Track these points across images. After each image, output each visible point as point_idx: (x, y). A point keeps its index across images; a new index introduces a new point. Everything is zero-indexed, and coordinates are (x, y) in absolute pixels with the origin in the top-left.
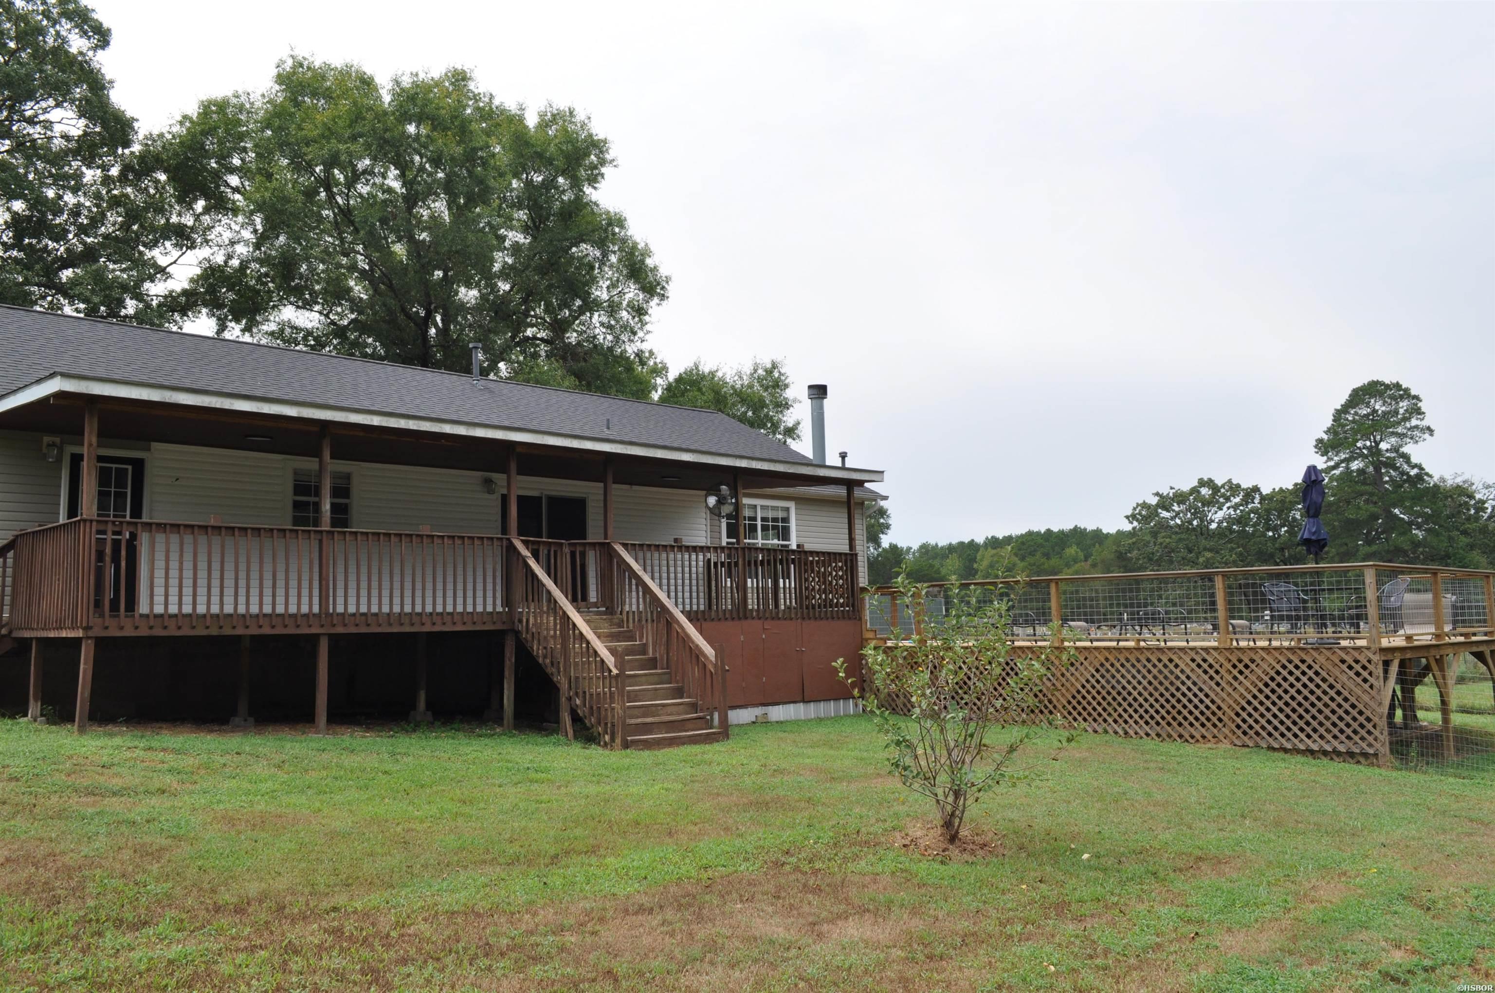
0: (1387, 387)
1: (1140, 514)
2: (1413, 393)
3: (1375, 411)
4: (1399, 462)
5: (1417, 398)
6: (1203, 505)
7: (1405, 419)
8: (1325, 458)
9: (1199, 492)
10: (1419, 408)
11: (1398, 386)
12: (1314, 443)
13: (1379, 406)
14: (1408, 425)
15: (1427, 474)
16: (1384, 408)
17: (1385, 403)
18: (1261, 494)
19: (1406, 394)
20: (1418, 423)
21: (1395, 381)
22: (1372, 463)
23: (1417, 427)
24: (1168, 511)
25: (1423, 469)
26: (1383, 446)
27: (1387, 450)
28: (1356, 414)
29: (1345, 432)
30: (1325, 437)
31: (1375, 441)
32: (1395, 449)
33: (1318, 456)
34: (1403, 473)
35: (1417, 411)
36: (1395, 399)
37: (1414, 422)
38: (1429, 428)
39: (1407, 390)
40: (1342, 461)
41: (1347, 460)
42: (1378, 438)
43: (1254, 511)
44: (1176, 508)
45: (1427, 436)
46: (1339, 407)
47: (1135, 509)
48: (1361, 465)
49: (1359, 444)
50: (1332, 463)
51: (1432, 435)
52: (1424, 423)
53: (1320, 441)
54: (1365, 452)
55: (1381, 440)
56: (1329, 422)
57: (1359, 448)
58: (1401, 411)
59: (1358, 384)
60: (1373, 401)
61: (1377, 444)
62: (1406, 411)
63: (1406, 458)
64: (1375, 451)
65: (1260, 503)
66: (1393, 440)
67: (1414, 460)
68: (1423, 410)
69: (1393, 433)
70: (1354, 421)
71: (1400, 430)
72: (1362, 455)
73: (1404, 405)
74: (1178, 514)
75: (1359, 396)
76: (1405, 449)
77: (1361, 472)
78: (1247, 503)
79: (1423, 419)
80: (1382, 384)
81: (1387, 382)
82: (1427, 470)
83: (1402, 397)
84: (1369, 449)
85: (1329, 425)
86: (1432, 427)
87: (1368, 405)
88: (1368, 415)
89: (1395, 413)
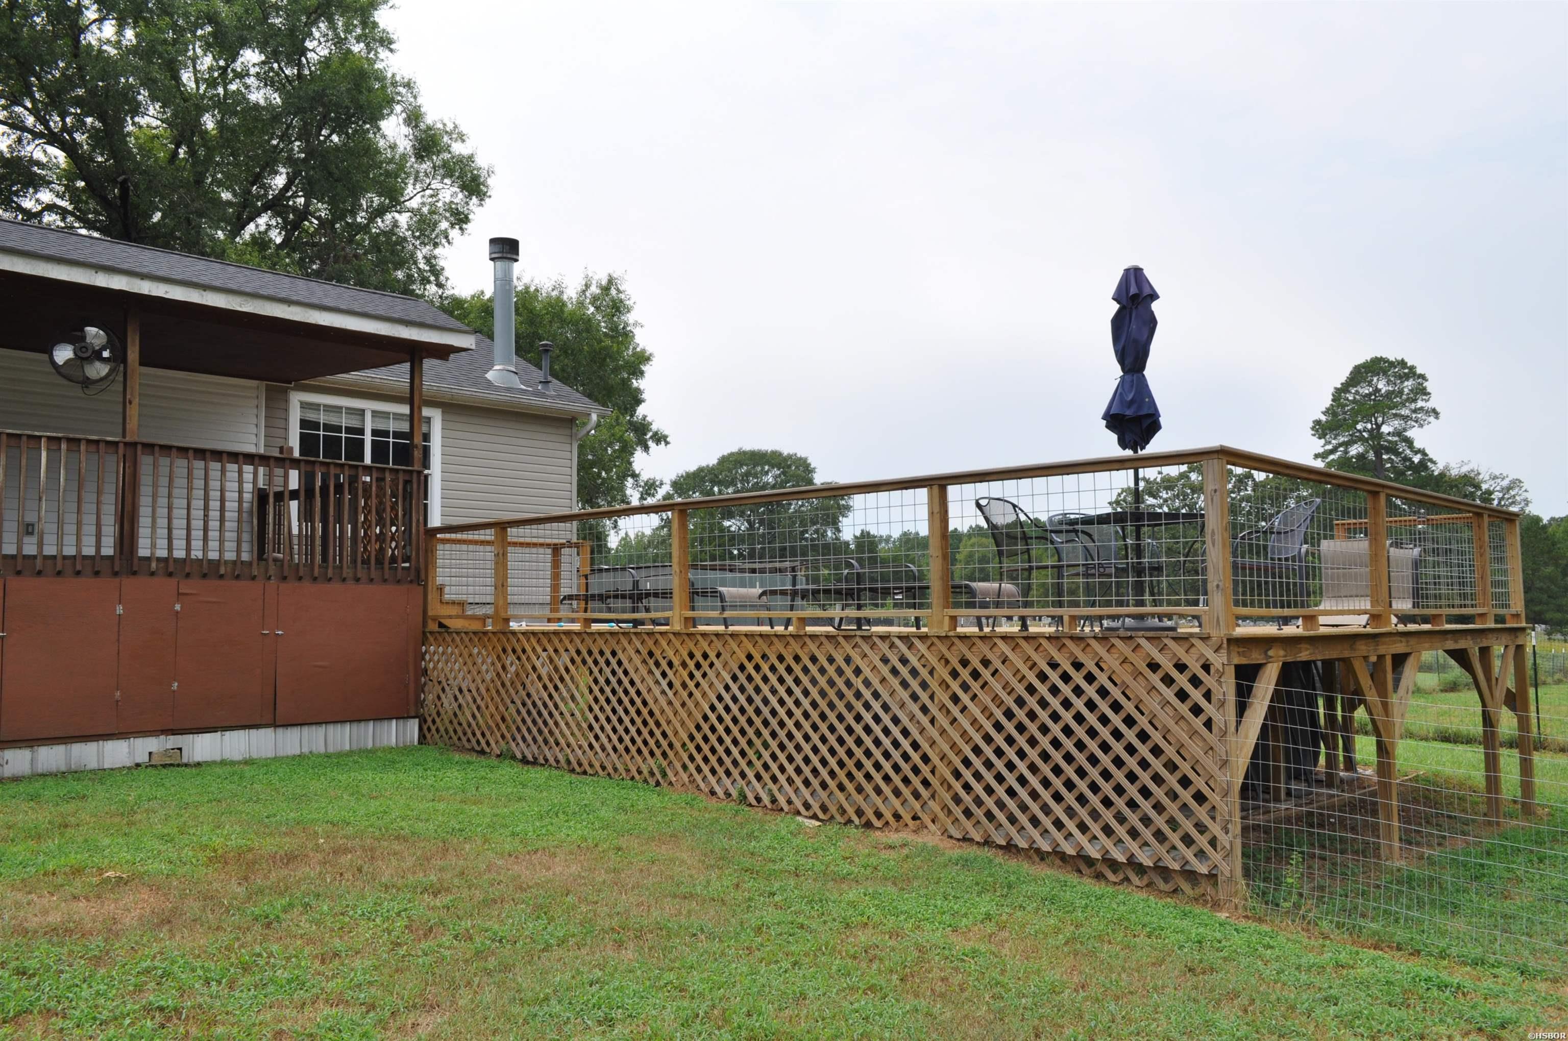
0: (1392, 364)
1: (1124, 500)
2: (1419, 371)
3: (1377, 390)
4: (1402, 447)
5: (1423, 377)
6: (1194, 491)
7: (1410, 400)
8: (1323, 441)
9: (1188, 478)
10: (1425, 389)
11: (1403, 363)
12: (1311, 425)
13: (1382, 385)
14: (1413, 406)
15: (1431, 461)
16: (1387, 388)
17: (1388, 383)
18: (1254, 480)
19: (1410, 374)
20: (1423, 404)
21: (1399, 358)
22: (1373, 448)
23: (1422, 409)
24: (1155, 497)
25: (1426, 455)
26: (1385, 429)
27: (1389, 434)
28: (1357, 393)
29: (1345, 413)
30: (1323, 418)
31: (1376, 424)
32: (1398, 433)
33: (1315, 439)
34: (1406, 459)
35: (1421, 391)
36: (1400, 377)
37: (1420, 404)
38: (1434, 411)
39: (1412, 368)
40: (1340, 445)
41: (1347, 444)
42: (1380, 420)
43: (1248, 499)
44: (1164, 495)
45: (1432, 419)
46: (1339, 386)
47: (1119, 495)
48: (1361, 449)
49: (1359, 427)
50: (1329, 447)
51: (1437, 418)
52: (1429, 405)
53: (1318, 422)
54: (1365, 435)
55: (1383, 423)
56: (1327, 402)
57: (1359, 431)
58: (1406, 391)
59: (1360, 360)
60: (1375, 379)
61: (1379, 427)
62: (1411, 390)
63: (1409, 442)
64: (1376, 434)
65: (1254, 490)
66: (1397, 423)
67: (1417, 445)
68: (1429, 390)
69: (1395, 415)
70: (1354, 401)
71: (1405, 412)
72: (1362, 439)
73: (1409, 384)
74: (1166, 500)
75: (1361, 374)
76: (1408, 434)
77: (1361, 457)
78: (1239, 490)
79: (1427, 401)
80: (1385, 360)
81: (1392, 359)
82: (1431, 456)
83: (1407, 377)
84: (1370, 431)
85: (1328, 406)
86: (1438, 410)
87: (1370, 384)
88: (1370, 394)
89: (1401, 392)
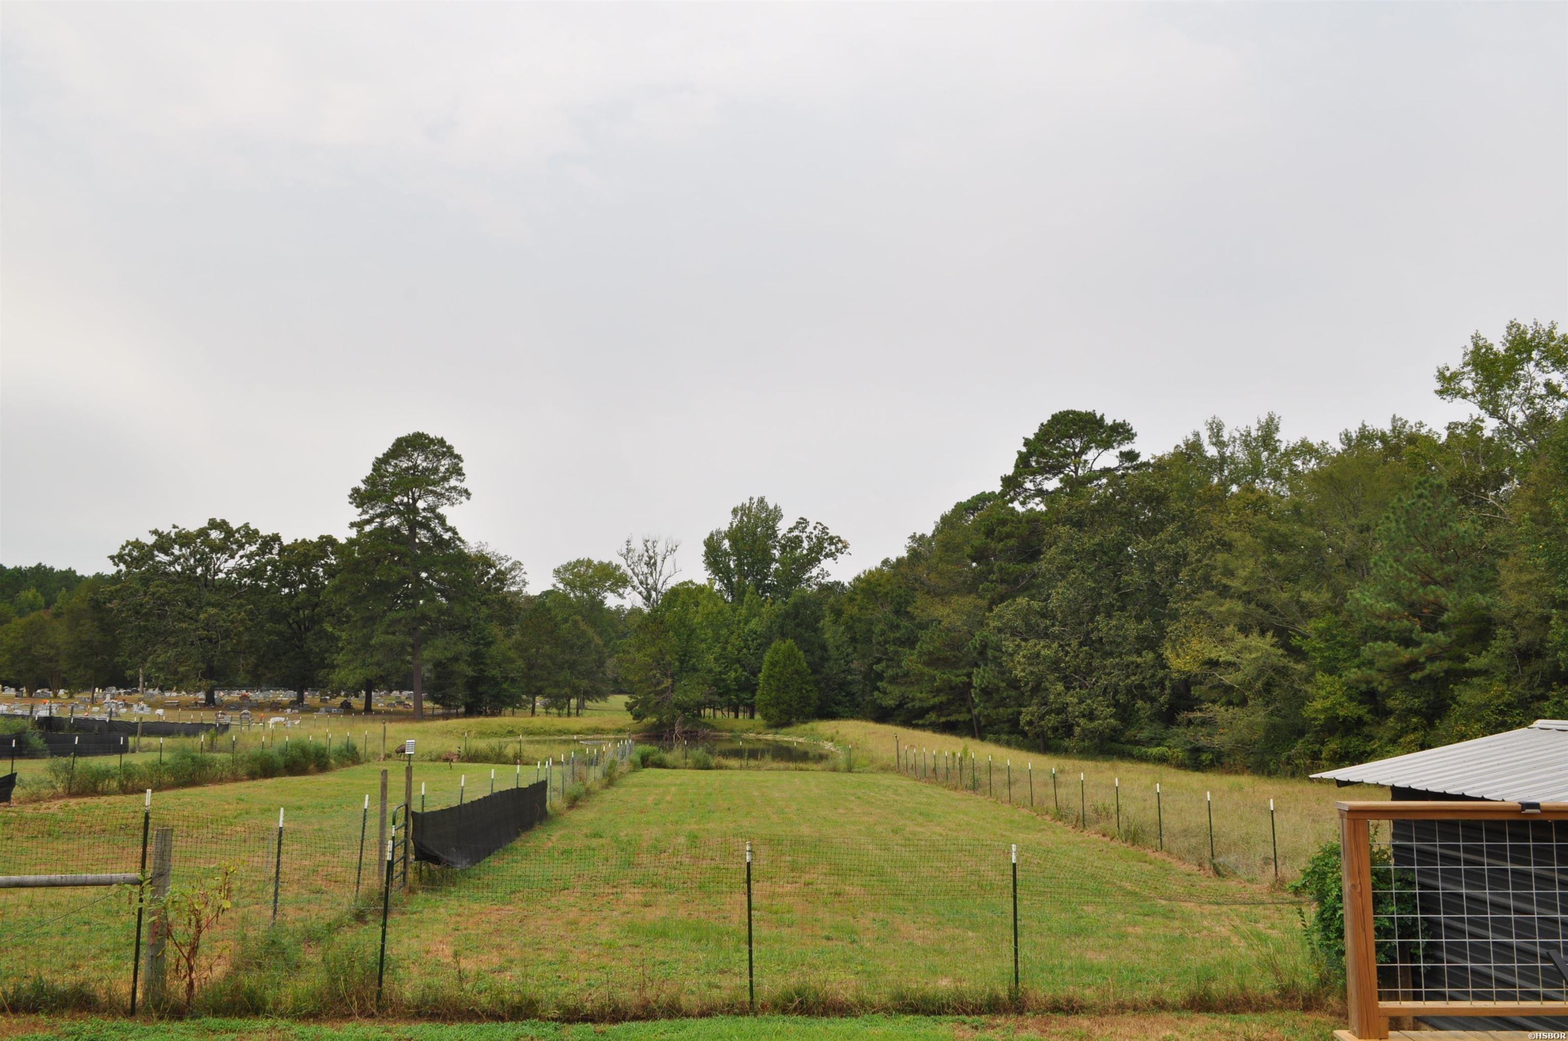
0: (432, 441)
1: (130, 555)
2: (456, 451)
3: (415, 467)
4: (434, 524)
5: (458, 457)
6: (213, 550)
7: (445, 479)
8: (360, 510)
9: (208, 535)
10: (461, 469)
11: (442, 442)
12: (350, 492)
13: (421, 461)
14: (447, 485)
15: (460, 539)
16: (425, 464)
17: (427, 458)
18: (281, 544)
19: (449, 452)
20: (457, 484)
21: (439, 437)
22: (408, 521)
23: (455, 488)
24: (167, 554)
25: (455, 533)
26: (421, 504)
27: (424, 510)
28: (396, 466)
29: (384, 484)
30: (363, 487)
31: (413, 498)
32: (432, 509)
33: (353, 507)
34: (435, 535)
35: (457, 471)
36: (437, 456)
37: (453, 482)
38: (466, 491)
39: (450, 448)
40: (378, 516)
41: (383, 515)
42: (417, 494)
43: (271, 562)
44: (176, 550)
45: (463, 499)
46: (381, 456)
47: (123, 548)
48: (396, 523)
49: (396, 500)
50: (366, 517)
51: (468, 499)
52: (463, 485)
53: (356, 491)
54: (401, 508)
55: (420, 497)
56: (368, 471)
57: (397, 504)
58: (442, 469)
59: (403, 434)
60: (416, 455)
61: (415, 501)
62: (447, 469)
63: (442, 519)
64: (412, 509)
65: (279, 554)
66: (431, 499)
67: (449, 523)
68: (464, 471)
69: (432, 492)
70: (393, 474)
71: (438, 489)
72: (398, 512)
73: (445, 463)
74: (178, 558)
75: (403, 446)
76: (440, 510)
77: (395, 530)
78: (264, 553)
79: (462, 481)
80: (426, 437)
81: (432, 436)
82: (460, 535)
83: (444, 455)
84: (407, 505)
85: (368, 474)
86: (469, 491)
87: (410, 458)
88: (408, 469)
89: (436, 470)
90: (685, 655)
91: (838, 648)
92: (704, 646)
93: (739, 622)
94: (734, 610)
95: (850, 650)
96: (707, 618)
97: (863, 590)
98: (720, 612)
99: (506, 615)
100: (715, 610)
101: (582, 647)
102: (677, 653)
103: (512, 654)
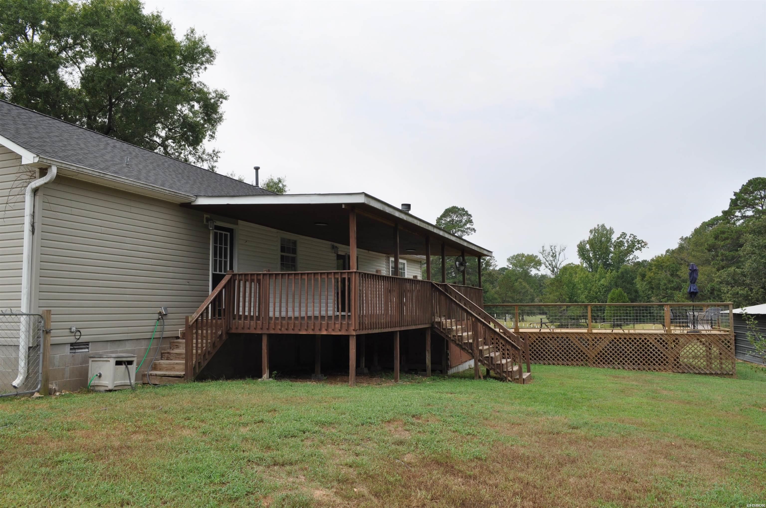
0: (459, 209)
2: (469, 213)
3: (453, 220)
5: (470, 215)
7: (465, 224)
10: (471, 220)
11: (463, 209)
13: (455, 218)
14: (466, 227)
16: (456, 219)
17: (457, 216)
19: (467, 214)
20: (470, 226)
21: (462, 207)
23: (469, 228)
28: (445, 220)
36: (461, 215)
37: (468, 226)
38: (474, 229)
39: (466, 212)
42: (454, 231)
45: (473, 232)
46: (439, 217)
51: (475, 232)
52: (473, 227)
58: (464, 221)
59: (448, 207)
60: (453, 215)
62: (466, 221)
66: (460, 233)
68: (473, 221)
69: (460, 230)
70: (444, 224)
71: (462, 229)
73: (465, 218)
75: (448, 212)
79: (472, 225)
80: (457, 208)
81: (459, 207)
83: (464, 215)
87: (451, 217)
88: (450, 221)
89: (461, 221)
90: (571, 296)
91: (643, 292)
92: (579, 291)
93: (596, 281)
94: (593, 276)
95: (650, 292)
96: (581, 279)
97: (655, 265)
98: (587, 277)
99: (492, 280)
100: (584, 276)
101: (524, 293)
102: (568, 295)
103: (496, 296)
